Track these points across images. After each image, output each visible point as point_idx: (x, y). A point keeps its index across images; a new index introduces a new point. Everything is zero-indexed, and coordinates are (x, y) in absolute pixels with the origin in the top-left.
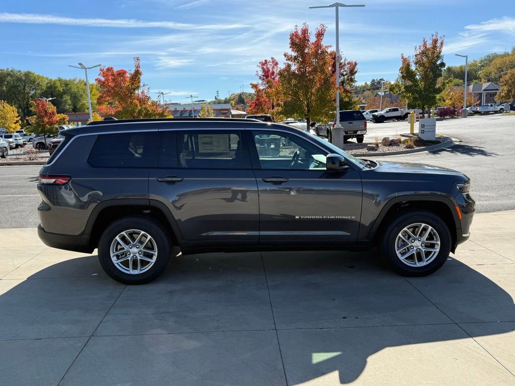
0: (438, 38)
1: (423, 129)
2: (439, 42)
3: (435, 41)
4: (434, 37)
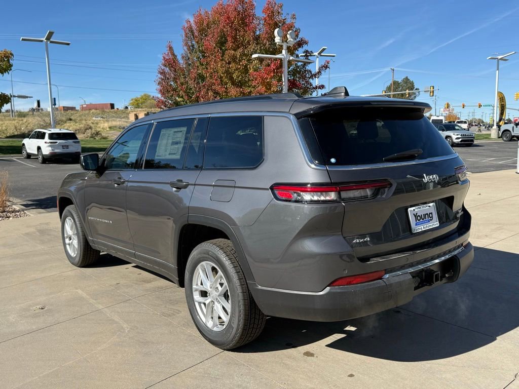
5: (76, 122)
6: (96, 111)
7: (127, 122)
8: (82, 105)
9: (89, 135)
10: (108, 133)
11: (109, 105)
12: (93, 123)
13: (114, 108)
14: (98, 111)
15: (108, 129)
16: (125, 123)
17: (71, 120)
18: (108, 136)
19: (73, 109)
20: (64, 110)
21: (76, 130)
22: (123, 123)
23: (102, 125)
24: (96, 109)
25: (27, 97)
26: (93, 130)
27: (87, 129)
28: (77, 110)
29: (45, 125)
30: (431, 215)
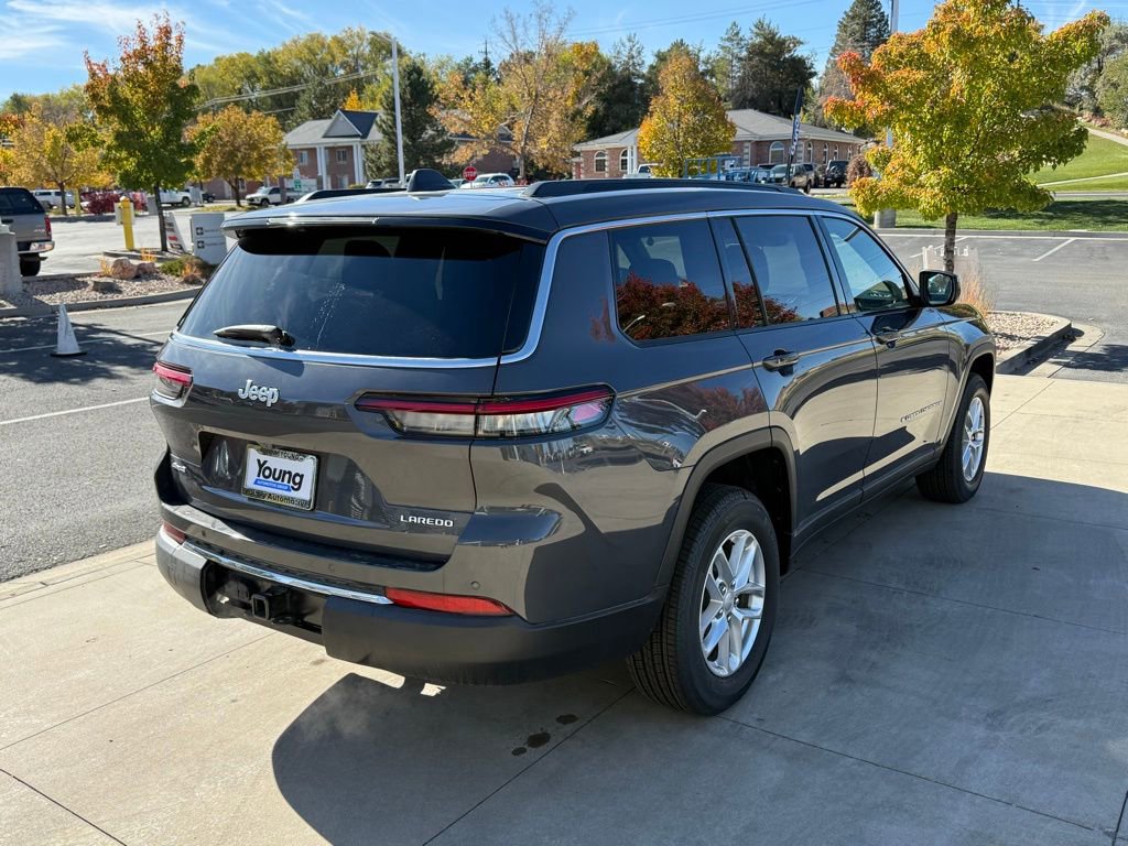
0: (172, 25)
1: (200, 238)
2: (174, 35)
3: (166, 32)
4: (162, 23)
30: (297, 480)
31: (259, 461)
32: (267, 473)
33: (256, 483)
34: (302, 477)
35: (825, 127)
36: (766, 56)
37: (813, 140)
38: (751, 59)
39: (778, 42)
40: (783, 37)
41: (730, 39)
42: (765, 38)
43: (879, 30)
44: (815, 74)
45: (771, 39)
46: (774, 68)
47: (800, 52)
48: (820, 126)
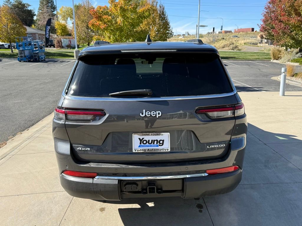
5: (226, 40)
6: (242, 33)
7: (256, 40)
8: (235, 30)
9: (231, 48)
10: (242, 47)
11: (251, 29)
12: (235, 41)
13: (253, 31)
14: (244, 33)
15: (243, 44)
16: (255, 41)
17: (223, 39)
18: (242, 49)
19: (230, 32)
20: (225, 32)
21: (225, 45)
22: (254, 41)
23: (240, 42)
24: (243, 32)
25: (205, 26)
26: (234, 45)
27: (231, 44)
28: (232, 33)
29: (209, 42)
30: (161, 142)
31: (139, 139)
32: (145, 142)
33: (139, 146)
34: (163, 141)
35: (42, 30)
36: (20, 8)
37: (40, 34)
38: (15, 9)
39: (23, 4)
40: (24, 3)
41: (6, 2)
42: (18, 3)
43: (52, 4)
44: (35, 15)
45: (20, 3)
46: (23, 12)
47: (29, 8)
48: (40, 30)
